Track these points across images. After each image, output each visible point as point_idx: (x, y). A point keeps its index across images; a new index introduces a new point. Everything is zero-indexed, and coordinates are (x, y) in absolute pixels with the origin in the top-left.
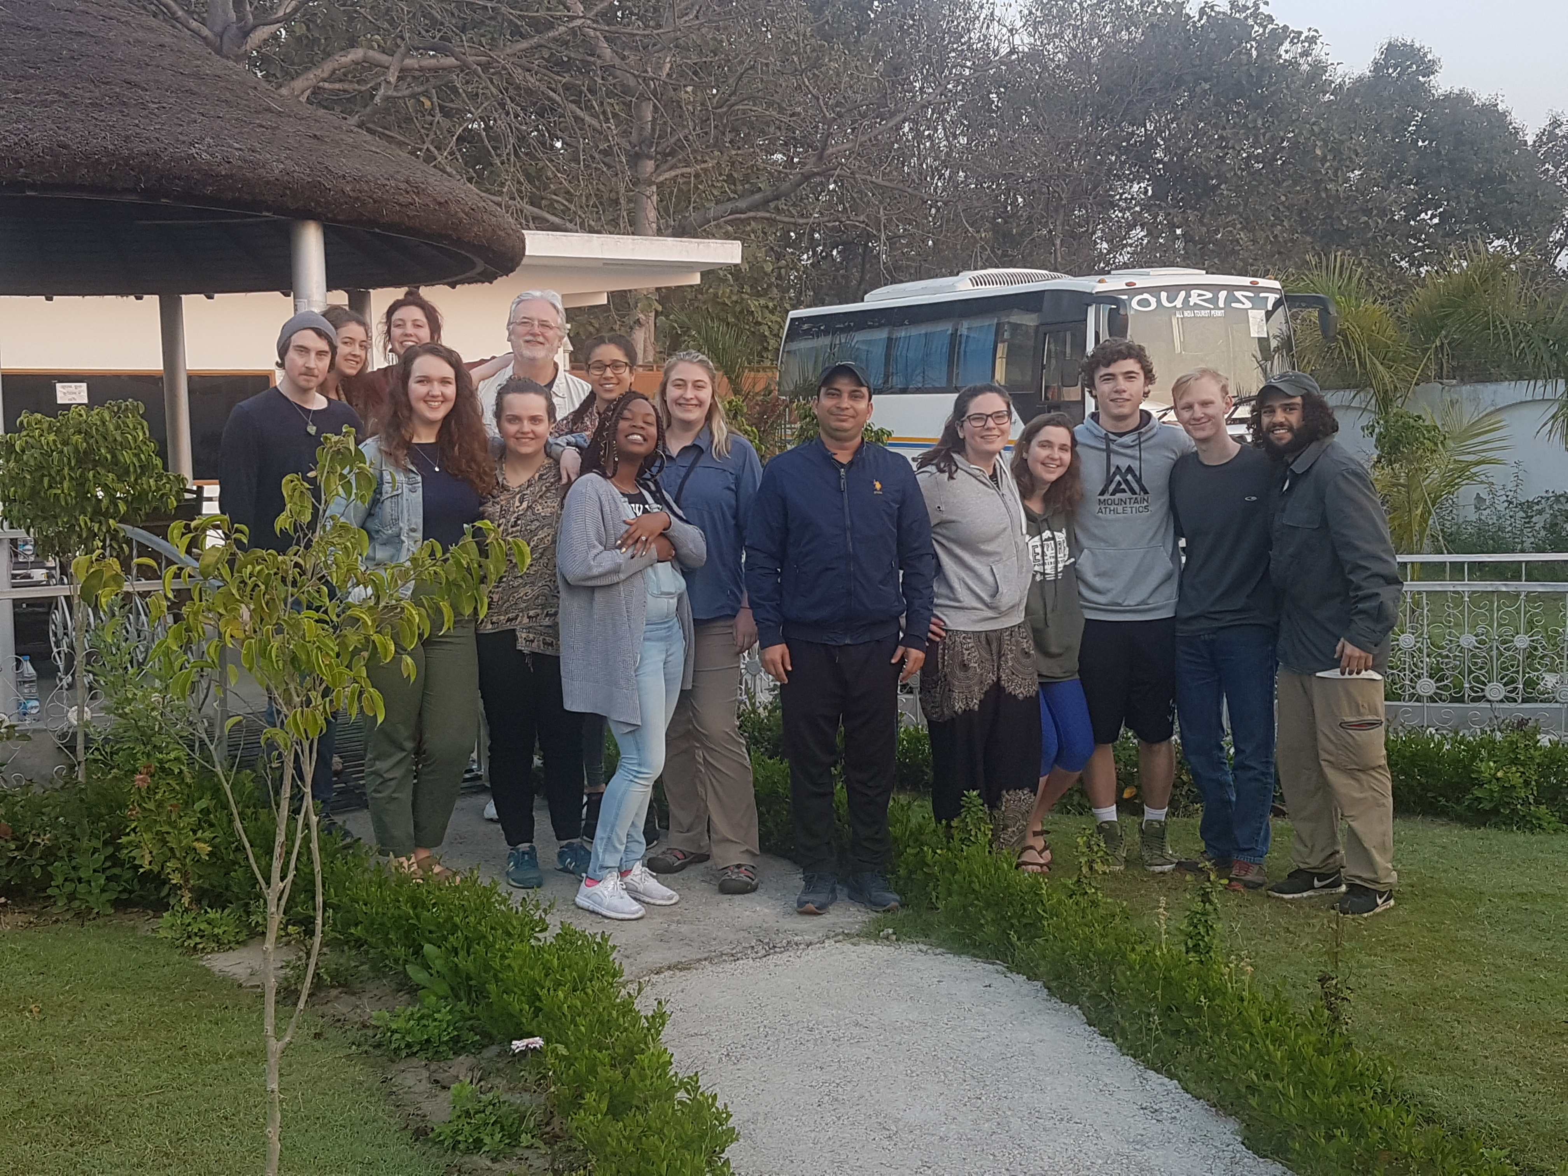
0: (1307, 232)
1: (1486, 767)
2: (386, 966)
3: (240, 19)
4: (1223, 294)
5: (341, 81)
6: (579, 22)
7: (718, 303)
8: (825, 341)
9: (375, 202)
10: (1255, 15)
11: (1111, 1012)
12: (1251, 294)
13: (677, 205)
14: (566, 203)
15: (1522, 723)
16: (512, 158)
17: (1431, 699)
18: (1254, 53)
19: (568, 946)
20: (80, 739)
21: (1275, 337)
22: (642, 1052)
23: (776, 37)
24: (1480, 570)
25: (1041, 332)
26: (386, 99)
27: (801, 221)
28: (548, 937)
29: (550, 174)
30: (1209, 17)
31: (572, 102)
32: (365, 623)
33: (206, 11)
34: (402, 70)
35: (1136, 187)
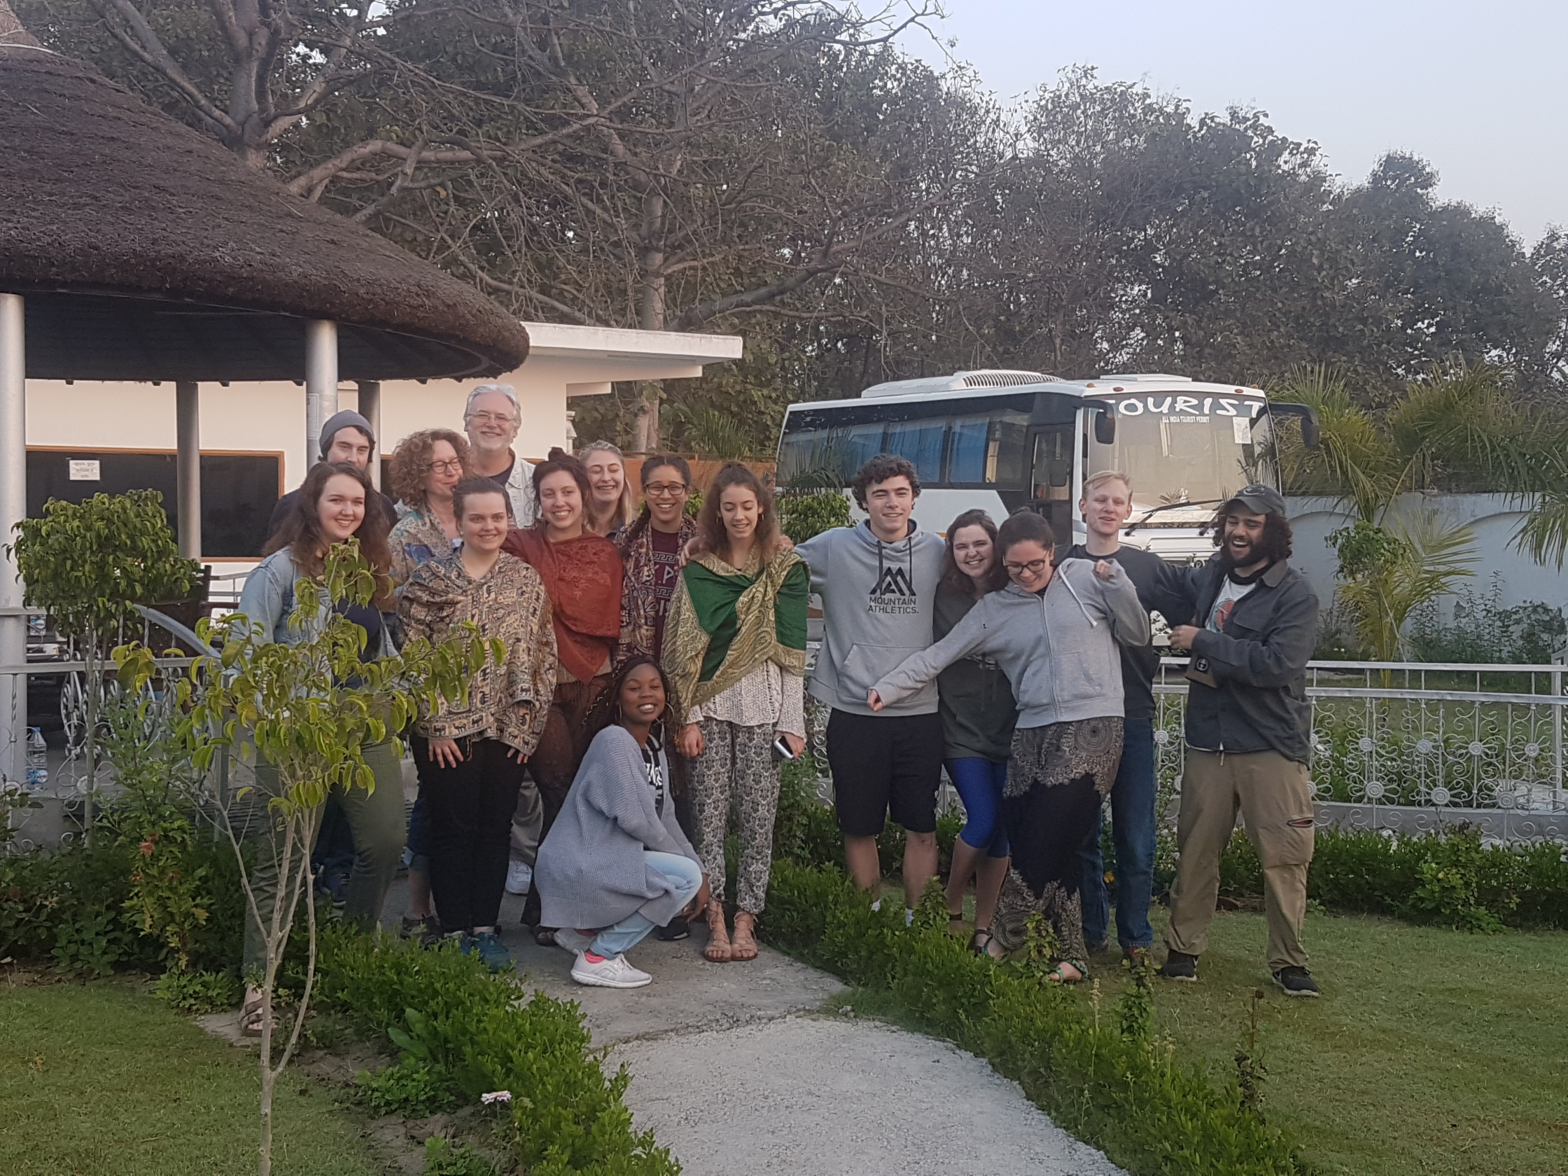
0: (1303, 339)
1: (1429, 868)
2: (370, 1029)
3: (263, 110)
4: (1208, 401)
5: (359, 169)
6: (592, 120)
7: (722, 392)
8: (823, 434)
9: (387, 303)
10: (1255, 127)
11: (1047, 1087)
12: (1236, 402)
13: (684, 296)
14: (575, 292)
15: (1464, 826)
16: (524, 249)
17: (1380, 802)
18: (1254, 163)
19: (541, 1012)
20: (87, 809)
21: (1259, 444)
22: (604, 1110)
23: (786, 136)
24: (1436, 679)
25: (1031, 432)
26: (402, 189)
27: (804, 315)
28: (523, 1004)
29: (560, 265)
30: (1209, 127)
31: (584, 194)
32: (361, 708)
33: (229, 99)
34: (419, 162)
35: (1137, 289)
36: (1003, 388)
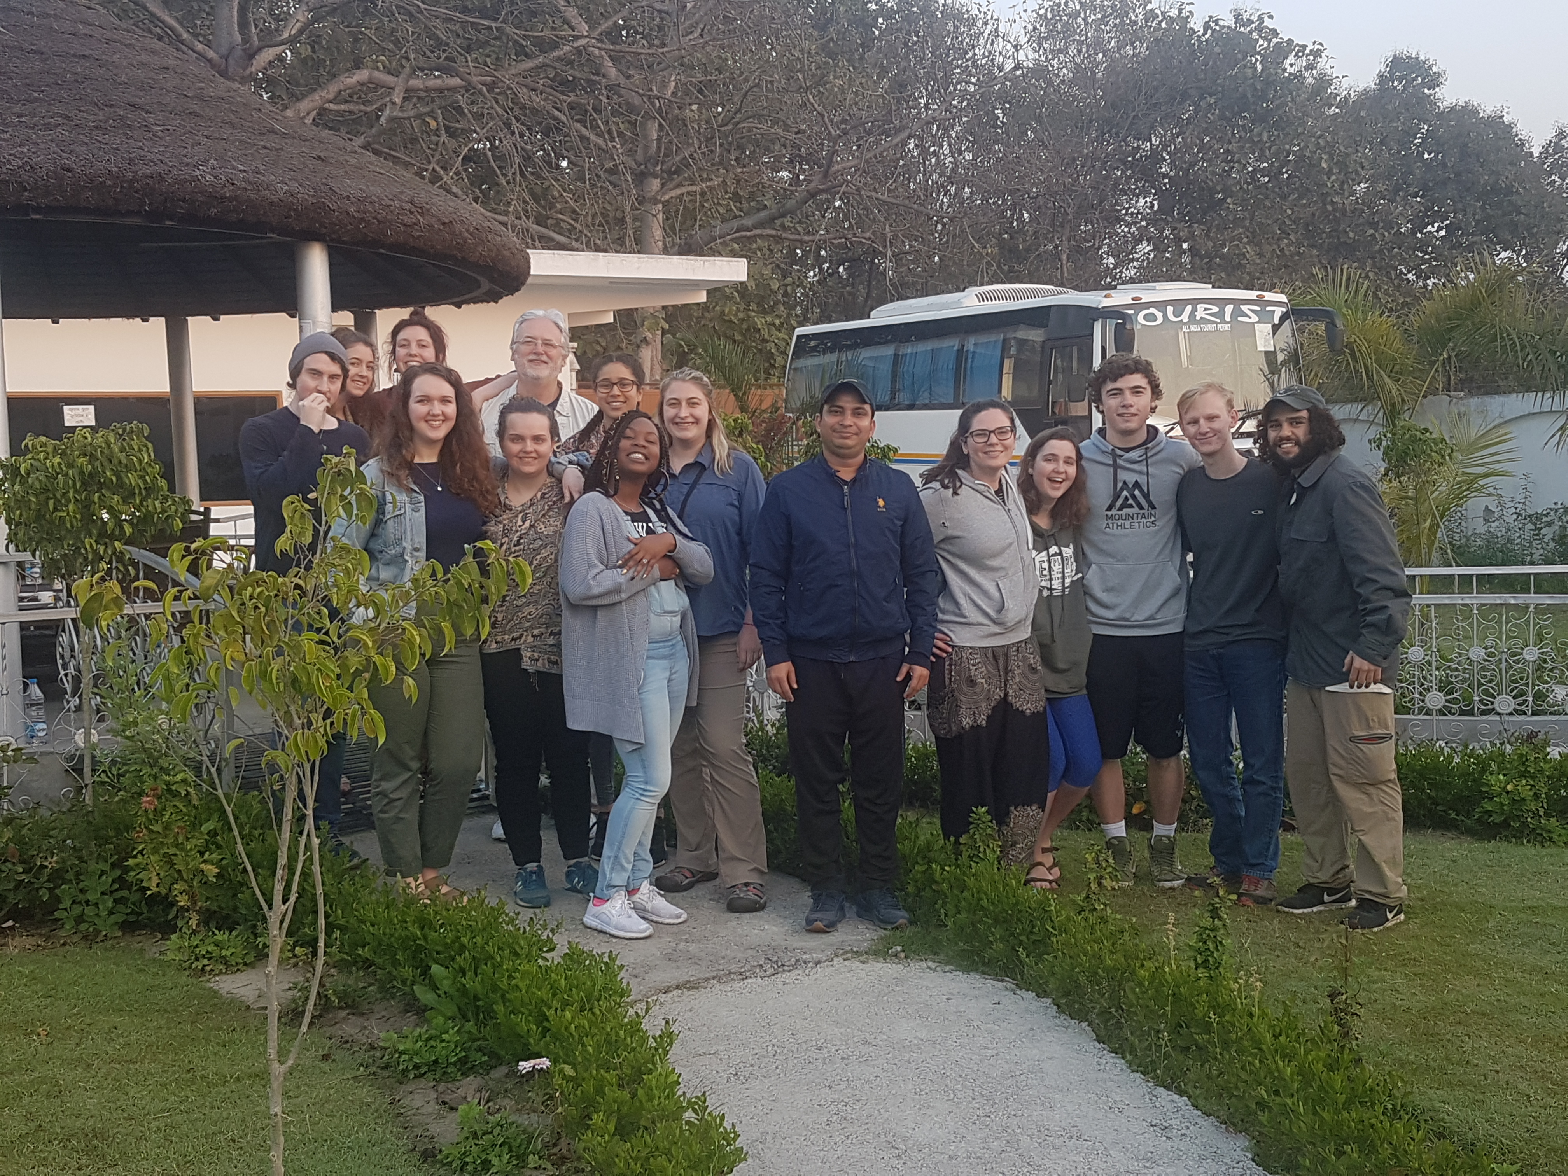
0: (1313, 246)
1: (1496, 780)
2: (394, 987)
3: (245, 41)
4: (1229, 308)
5: (346, 102)
6: (583, 42)
7: (725, 321)
8: (831, 357)
9: (380, 222)
10: (1260, 29)
11: (1121, 1029)
12: (1258, 308)
13: (682, 224)
14: (572, 222)
15: (1532, 735)
16: (518, 178)
17: (1441, 712)
18: (1259, 67)
19: (575, 966)
20: (87, 761)
21: (1282, 350)
22: (650, 1072)
23: (781, 55)
24: (1488, 583)
25: (1047, 348)
26: (392, 119)
27: (807, 238)
28: (555, 957)
29: (555, 193)
30: (1214, 31)
31: (578, 121)
32: (366, 644)
33: (212, 34)
34: (407, 91)
35: (1142, 201)
36: (1016, 302)
